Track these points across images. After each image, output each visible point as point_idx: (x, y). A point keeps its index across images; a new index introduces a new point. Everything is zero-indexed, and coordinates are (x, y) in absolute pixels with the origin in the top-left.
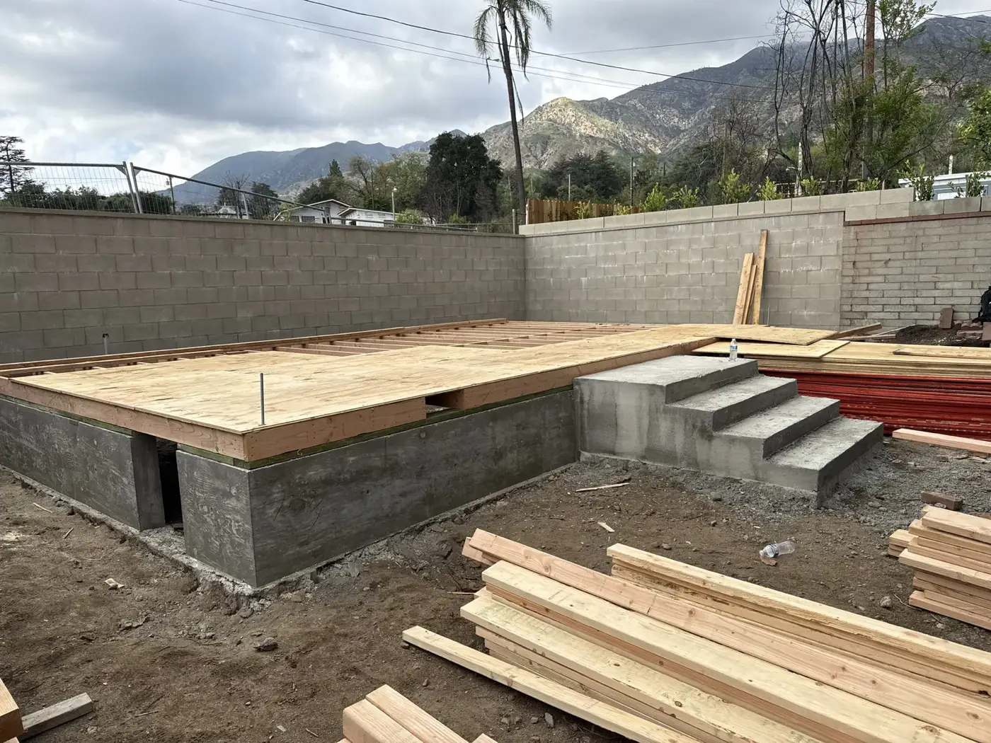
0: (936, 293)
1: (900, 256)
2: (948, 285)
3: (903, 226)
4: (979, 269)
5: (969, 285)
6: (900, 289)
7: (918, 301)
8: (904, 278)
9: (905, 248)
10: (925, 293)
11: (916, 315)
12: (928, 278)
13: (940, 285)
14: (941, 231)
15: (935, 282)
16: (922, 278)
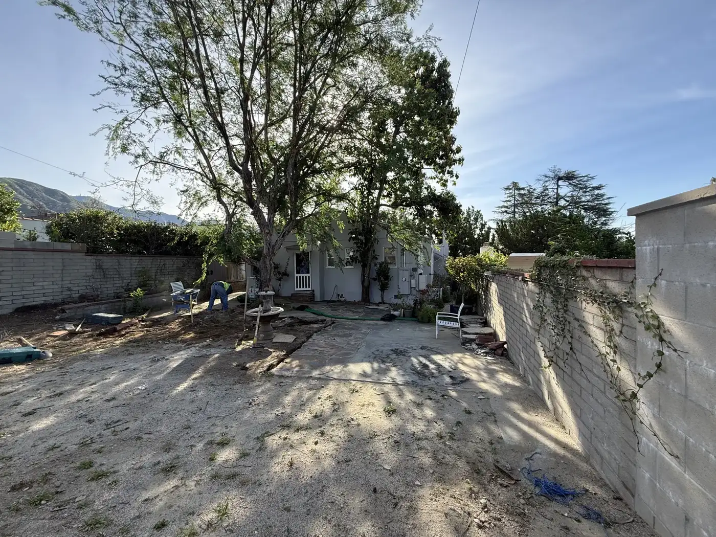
0: (34, 288)
1: (10, 269)
2: (41, 284)
3: (10, 253)
4: (55, 276)
5: (51, 283)
6: (11, 287)
7: (23, 293)
8: (14, 281)
9: (12, 265)
10: (28, 288)
11: (24, 301)
12: (29, 280)
13: (35, 284)
14: (33, 257)
15: (33, 283)
16: (26, 280)
